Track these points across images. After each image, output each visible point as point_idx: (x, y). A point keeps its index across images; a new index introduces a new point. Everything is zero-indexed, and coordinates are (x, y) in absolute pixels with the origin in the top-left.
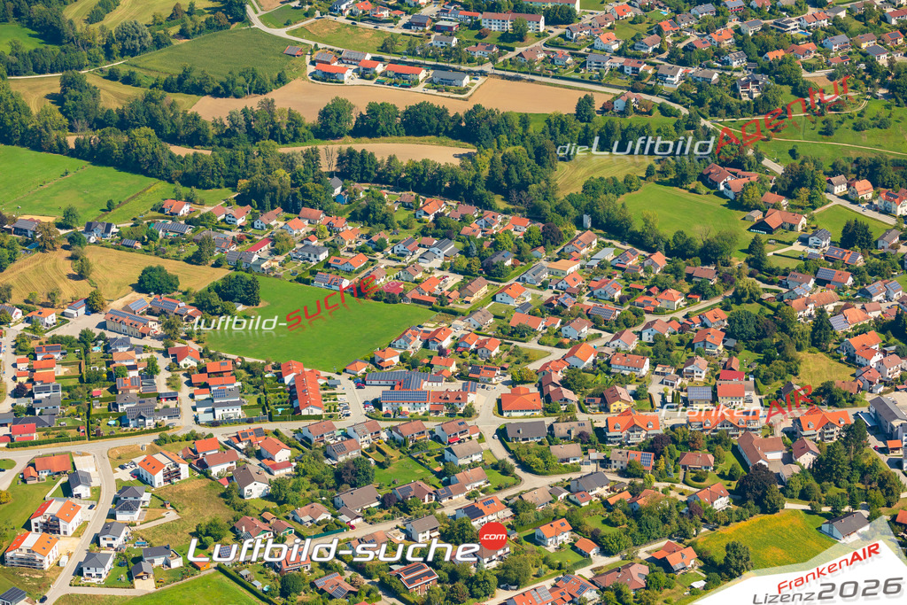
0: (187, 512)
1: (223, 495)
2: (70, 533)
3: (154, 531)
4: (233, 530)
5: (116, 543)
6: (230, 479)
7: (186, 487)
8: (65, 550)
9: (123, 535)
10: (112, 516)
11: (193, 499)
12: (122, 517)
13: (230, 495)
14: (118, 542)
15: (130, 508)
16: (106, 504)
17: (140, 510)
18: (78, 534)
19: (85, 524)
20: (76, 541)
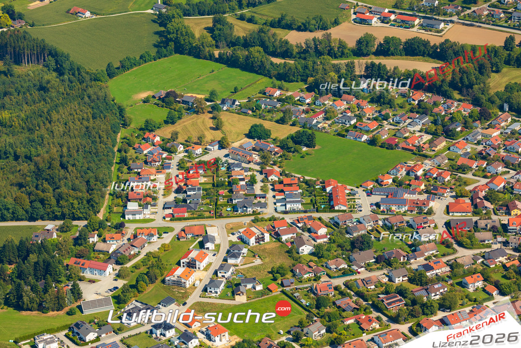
0: (267, 260)
1: (288, 252)
2: (202, 268)
3: (248, 270)
4: (292, 271)
5: (227, 275)
6: (292, 243)
7: (267, 247)
8: (198, 278)
9: (231, 270)
10: (225, 260)
11: (271, 253)
12: (231, 261)
13: (292, 251)
14: (228, 274)
15: (235, 256)
16: (222, 253)
17: (241, 258)
18: (206, 269)
19: (210, 264)
20: (205, 273)
